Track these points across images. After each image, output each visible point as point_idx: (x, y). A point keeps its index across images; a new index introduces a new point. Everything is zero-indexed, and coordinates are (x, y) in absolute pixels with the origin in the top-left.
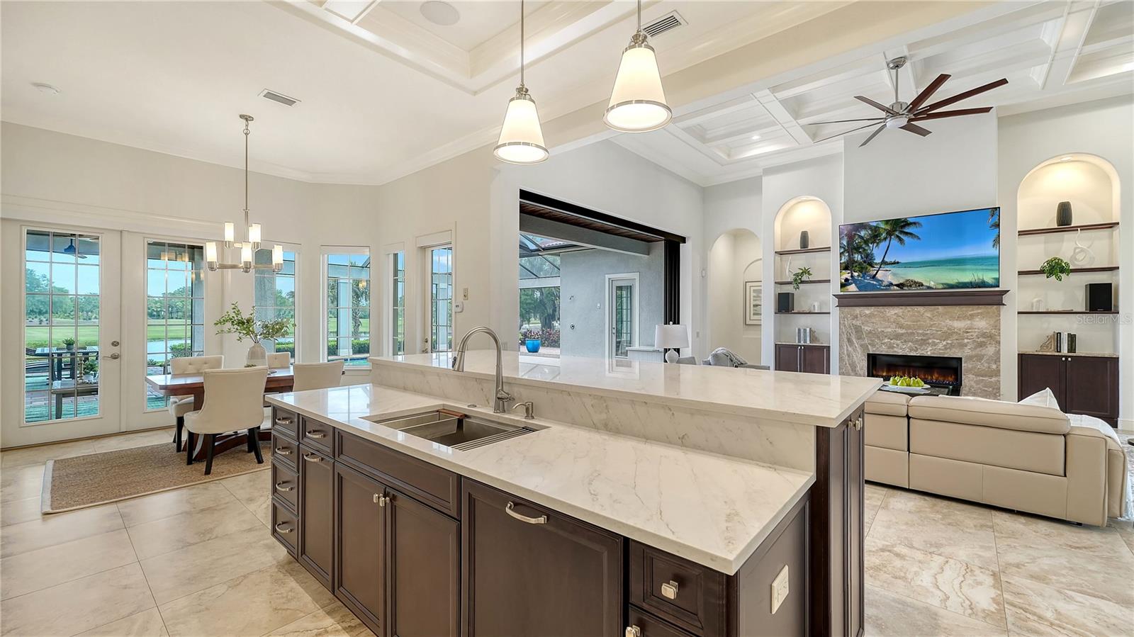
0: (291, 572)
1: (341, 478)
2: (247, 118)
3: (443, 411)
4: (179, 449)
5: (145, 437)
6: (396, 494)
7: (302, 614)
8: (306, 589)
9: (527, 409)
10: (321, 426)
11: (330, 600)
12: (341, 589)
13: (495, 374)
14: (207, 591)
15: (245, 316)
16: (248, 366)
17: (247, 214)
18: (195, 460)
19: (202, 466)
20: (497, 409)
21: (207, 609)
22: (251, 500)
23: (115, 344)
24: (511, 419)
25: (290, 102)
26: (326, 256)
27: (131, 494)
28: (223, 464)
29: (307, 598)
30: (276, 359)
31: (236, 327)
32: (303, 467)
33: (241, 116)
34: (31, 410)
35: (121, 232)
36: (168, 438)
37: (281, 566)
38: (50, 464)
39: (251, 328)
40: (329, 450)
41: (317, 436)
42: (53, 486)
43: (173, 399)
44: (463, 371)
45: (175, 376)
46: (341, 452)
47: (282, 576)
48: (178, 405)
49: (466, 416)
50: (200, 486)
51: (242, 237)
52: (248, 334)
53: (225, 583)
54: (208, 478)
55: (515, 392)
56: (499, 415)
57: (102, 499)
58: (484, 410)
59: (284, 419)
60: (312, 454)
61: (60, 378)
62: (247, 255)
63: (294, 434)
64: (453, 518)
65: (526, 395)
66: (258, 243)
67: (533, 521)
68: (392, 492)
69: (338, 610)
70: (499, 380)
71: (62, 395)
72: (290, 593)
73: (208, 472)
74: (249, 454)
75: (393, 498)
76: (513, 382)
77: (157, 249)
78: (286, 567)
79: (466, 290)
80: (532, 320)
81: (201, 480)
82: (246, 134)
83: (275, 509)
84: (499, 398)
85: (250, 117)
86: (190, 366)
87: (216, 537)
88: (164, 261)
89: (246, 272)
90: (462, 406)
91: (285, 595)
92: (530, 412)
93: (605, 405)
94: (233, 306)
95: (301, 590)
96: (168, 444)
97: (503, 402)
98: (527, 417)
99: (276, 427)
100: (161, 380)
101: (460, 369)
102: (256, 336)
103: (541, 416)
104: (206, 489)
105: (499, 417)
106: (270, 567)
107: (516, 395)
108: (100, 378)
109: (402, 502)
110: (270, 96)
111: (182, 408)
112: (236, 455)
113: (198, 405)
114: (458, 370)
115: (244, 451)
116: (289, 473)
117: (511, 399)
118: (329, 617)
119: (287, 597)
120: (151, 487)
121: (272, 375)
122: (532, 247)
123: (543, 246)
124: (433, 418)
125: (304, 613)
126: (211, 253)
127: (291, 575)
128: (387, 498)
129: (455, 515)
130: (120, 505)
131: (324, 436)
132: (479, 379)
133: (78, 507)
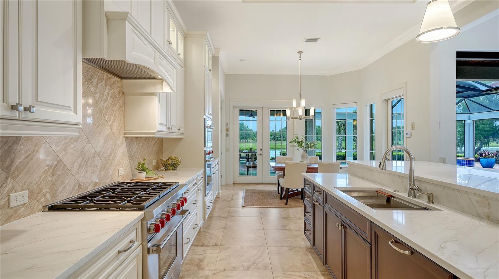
0: (311, 252)
1: (326, 214)
2: (300, 53)
3: (379, 191)
4: (278, 193)
5: (270, 186)
6: (347, 226)
7: (312, 270)
8: (315, 261)
9: (429, 197)
10: (320, 189)
11: (324, 269)
12: (327, 265)
13: (409, 174)
14: (282, 247)
15: (300, 139)
16: (301, 161)
17: (300, 94)
18: (283, 198)
19: (285, 201)
20: (410, 195)
21: (281, 254)
22: (300, 219)
23: (261, 150)
24: (418, 202)
25: (315, 40)
26: (335, 109)
27: (263, 206)
28: (292, 202)
29: (315, 265)
30: (313, 159)
31: (297, 144)
32: (314, 206)
33: (298, 53)
34: (242, 172)
35: (262, 107)
36: (275, 188)
37: (307, 248)
38: (245, 190)
39: (302, 145)
40: (322, 200)
41: (318, 193)
42: (245, 198)
43: (277, 172)
44: (385, 170)
45: (278, 163)
46: (326, 202)
47: (307, 252)
48: (278, 175)
49: (392, 196)
50: (284, 209)
51: (299, 105)
52: (301, 147)
53: (287, 247)
54: (286, 206)
55: (423, 186)
56: (410, 198)
57: (256, 205)
58: (403, 195)
59: (308, 184)
60: (317, 201)
61: (249, 162)
62: (301, 112)
63: (310, 191)
64: (368, 242)
65: (430, 189)
66: (304, 107)
67: (402, 251)
68: (345, 225)
69: (326, 275)
70: (411, 177)
71: (249, 167)
72: (309, 260)
73: (286, 204)
74: (301, 200)
75: (345, 227)
76: (421, 180)
77: (273, 113)
78: (309, 249)
79: (413, 124)
80: (491, 143)
81: (284, 206)
82: (300, 60)
83: (305, 223)
84: (411, 189)
85: (301, 52)
86: (282, 160)
87: (287, 229)
88: (275, 117)
89: (300, 120)
90: (390, 190)
91: (307, 260)
92: (431, 198)
93: (487, 202)
94: (296, 135)
95: (313, 261)
96: (275, 190)
97: (413, 191)
98: (429, 202)
99: (305, 187)
100: (273, 164)
101: (384, 168)
102: (304, 148)
103: (439, 203)
104: (285, 210)
105: (410, 200)
106: (303, 247)
107: (423, 188)
108: (258, 162)
109: (349, 230)
110: (308, 40)
111: (279, 176)
112: (297, 200)
113: (283, 176)
114: (382, 169)
115: (300, 198)
116: (309, 209)
117: (419, 190)
118: (322, 276)
119: (308, 261)
120: (270, 205)
121: (310, 166)
122: (482, 88)
123: (494, 86)
124: (374, 194)
125: (313, 270)
126: (288, 113)
127: (310, 254)
128: (342, 227)
129: (369, 241)
130: (261, 209)
131: (321, 194)
132: (400, 176)
133: (250, 206)
